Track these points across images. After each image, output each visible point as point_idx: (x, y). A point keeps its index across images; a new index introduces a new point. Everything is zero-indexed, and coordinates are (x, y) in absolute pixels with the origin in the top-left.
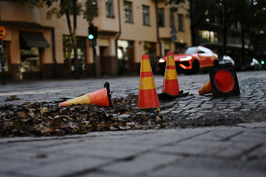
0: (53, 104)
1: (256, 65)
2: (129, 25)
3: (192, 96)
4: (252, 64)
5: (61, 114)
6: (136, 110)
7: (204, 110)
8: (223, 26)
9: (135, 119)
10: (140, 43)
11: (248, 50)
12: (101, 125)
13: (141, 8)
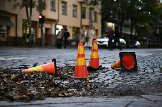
0: (18, 70)
1: (138, 45)
2: (64, 16)
3: (108, 70)
4: (136, 44)
5: (25, 80)
6: (74, 78)
7: (117, 81)
8: (120, 20)
9: (74, 86)
10: (70, 27)
11: (134, 36)
12: (53, 92)
13: (72, 6)
